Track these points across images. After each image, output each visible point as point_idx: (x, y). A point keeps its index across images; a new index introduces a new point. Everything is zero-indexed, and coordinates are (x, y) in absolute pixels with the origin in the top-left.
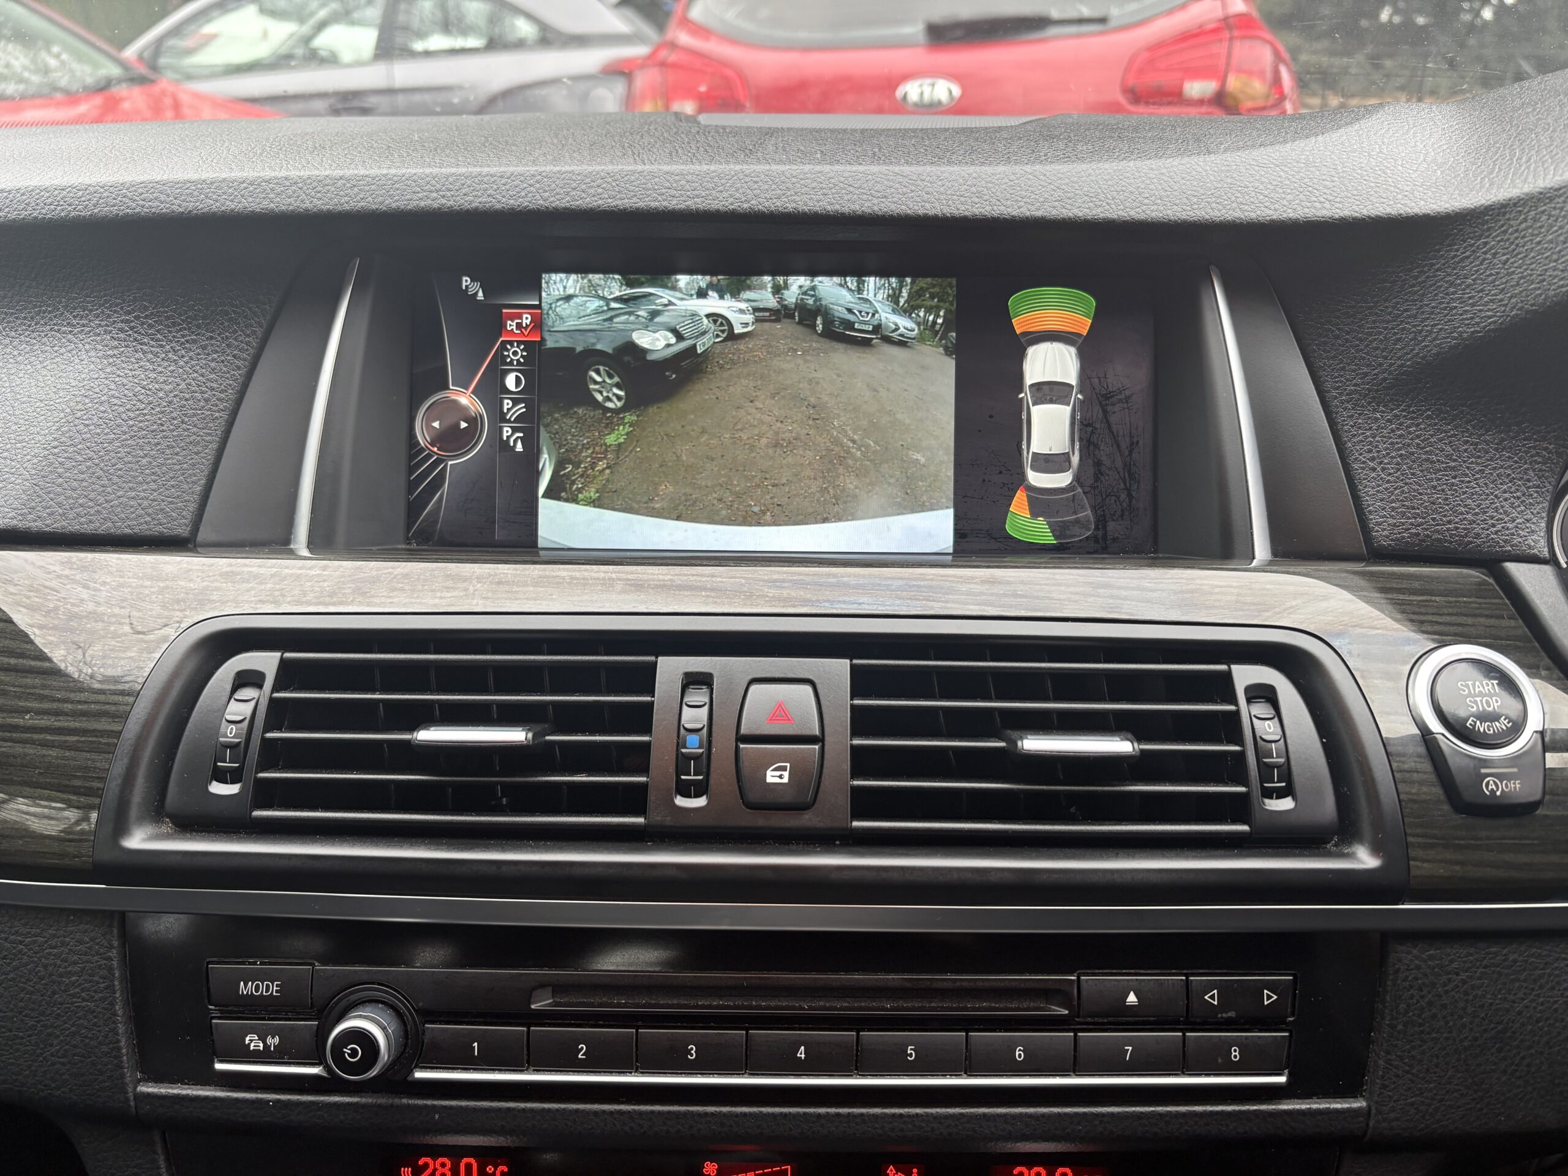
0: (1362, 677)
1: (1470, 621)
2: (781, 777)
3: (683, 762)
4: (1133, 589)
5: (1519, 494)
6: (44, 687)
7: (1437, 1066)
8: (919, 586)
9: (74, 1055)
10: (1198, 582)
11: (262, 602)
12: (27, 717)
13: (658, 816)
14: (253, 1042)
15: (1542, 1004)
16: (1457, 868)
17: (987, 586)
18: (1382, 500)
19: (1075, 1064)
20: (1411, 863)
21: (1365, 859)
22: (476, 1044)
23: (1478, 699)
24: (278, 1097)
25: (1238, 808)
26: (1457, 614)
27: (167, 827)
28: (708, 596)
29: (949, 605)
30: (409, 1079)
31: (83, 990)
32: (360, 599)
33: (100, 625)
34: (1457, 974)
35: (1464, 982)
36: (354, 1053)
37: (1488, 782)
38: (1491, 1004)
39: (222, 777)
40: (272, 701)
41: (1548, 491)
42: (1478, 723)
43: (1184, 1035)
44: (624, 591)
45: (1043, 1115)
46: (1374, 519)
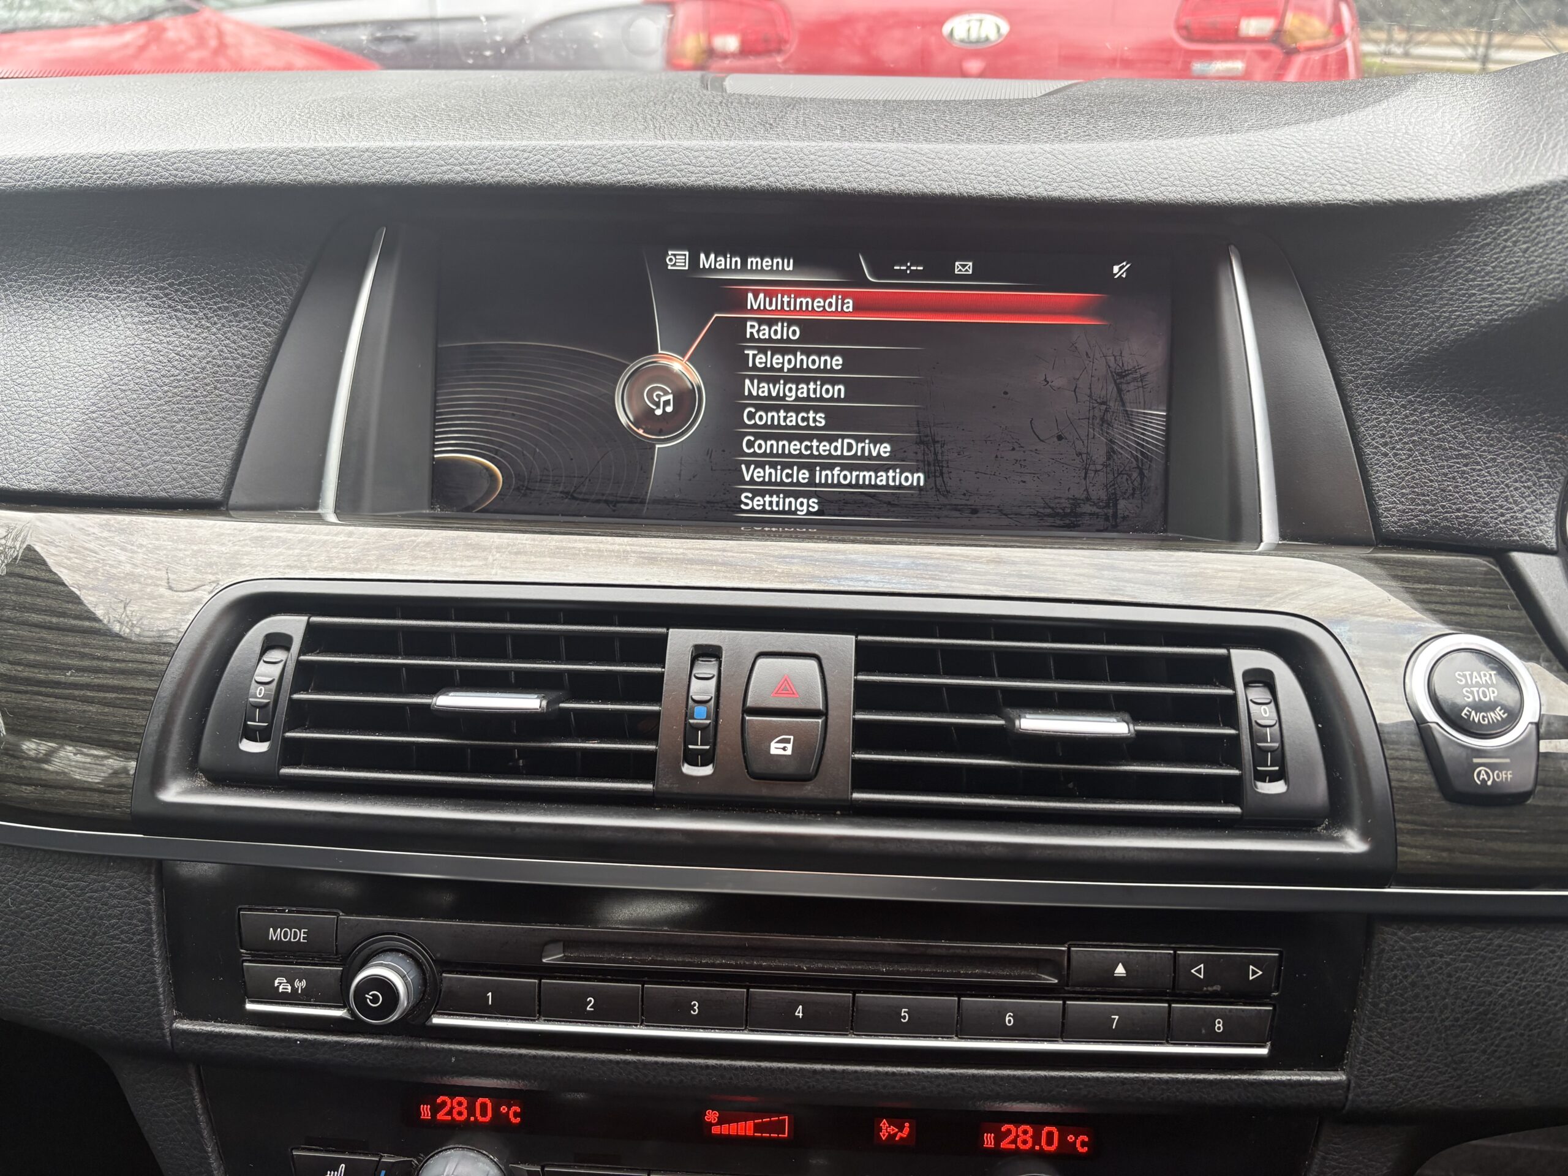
0: (1360, 664)
1: (1472, 610)
2: (784, 749)
3: (689, 733)
4: (1138, 571)
5: (1529, 484)
6: (85, 645)
7: (1417, 1044)
8: (926, 565)
9: (114, 993)
10: (1204, 565)
11: (290, 567)
12: (69, 674)
13: (666, 784)
14: (282, 985)
15: (1525, 988)
16: (1445, 854)
17: (992, 566)
18: (1392, 486)
19: (1062, 1032)
20: (1399, 848)
21: (1353, 844)
22: (490, 994)
23: (1475, 690)
24: (305, 1036)
25: (1230, 790)
26: (1460, 604)
27: (201, 781)
28: (718, 571)
29: (954, 584)
30: (428, 1024)
31: (122, 932)
32: (383, 566)
33: (137, 586)
34: (1441, 956)
35: (1448, 964)
36: (375, 999)
37: (1480, 772)
38: (1474, 986)
39: (251, 735)
40: (300, 664)
41: (1559, 482)
42: (1473, 713)
43: (1170, 1006)
44: (636, 564)
45: (1030, 1078)
46: (1383, 504)
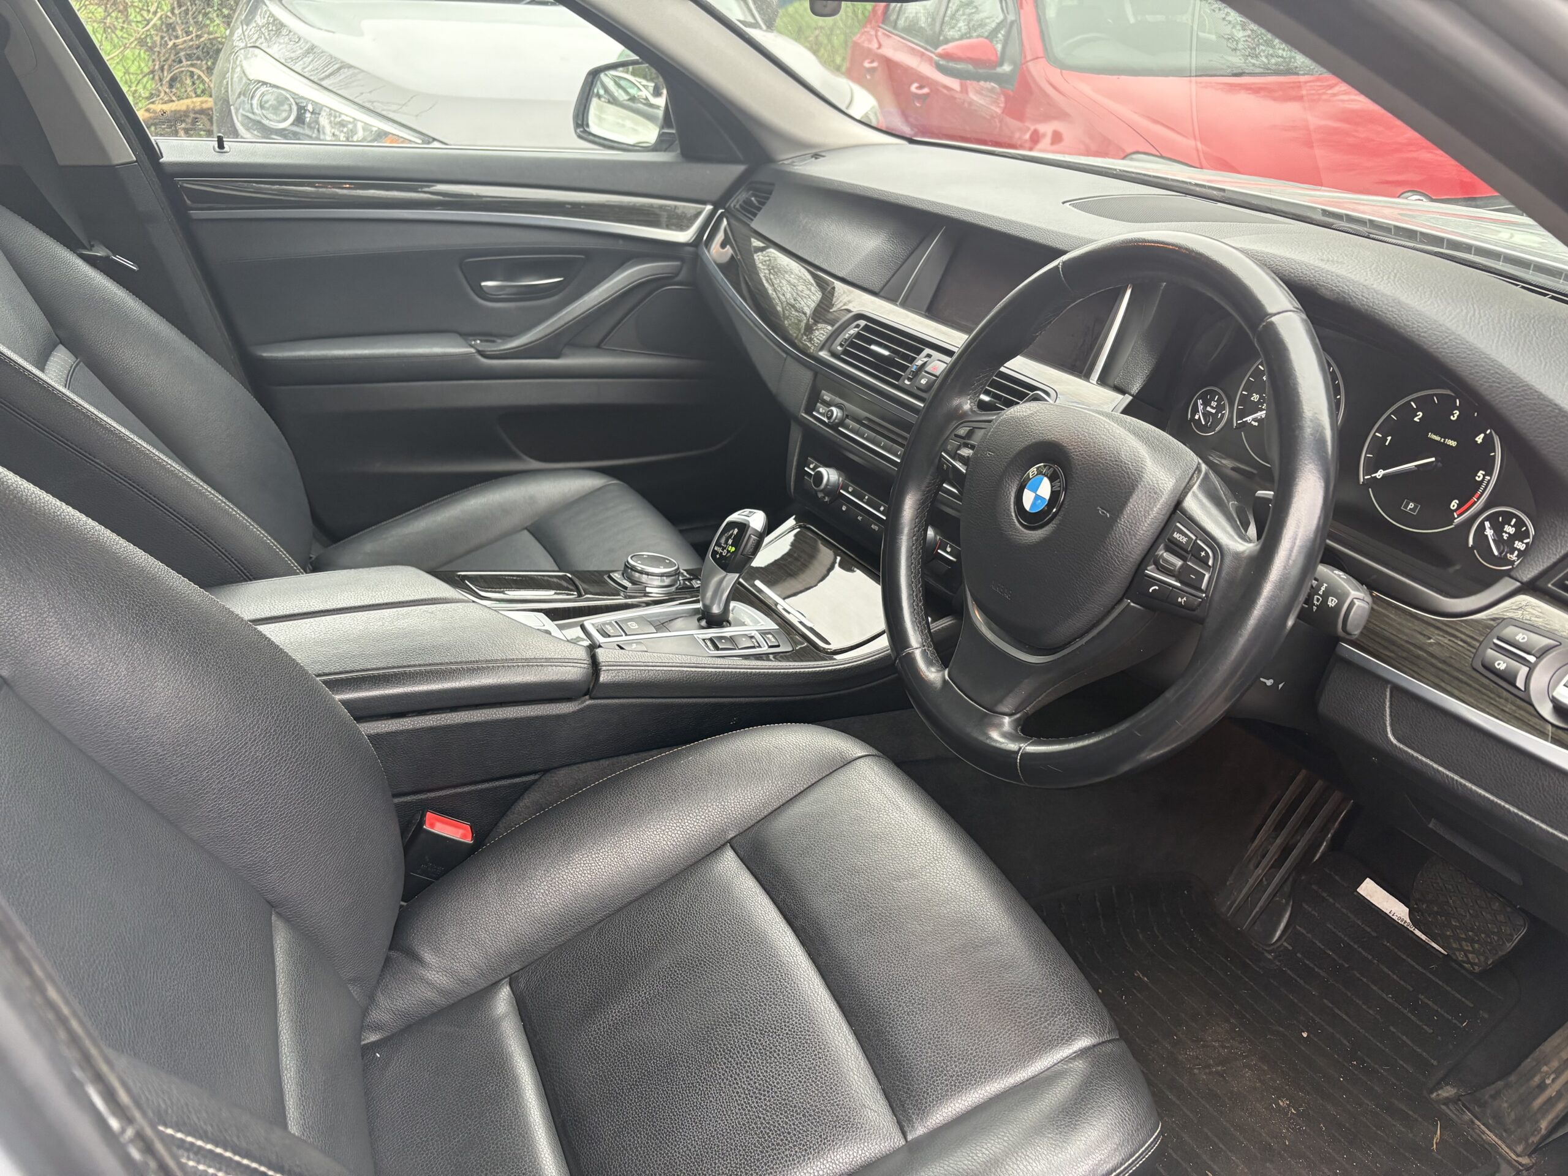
2: (923, 382)
11: (876, 311)
13: (901, 383)
14: (821, 410)
22: (852, 426)
30: (838, 428)
39: (842, 345)
40: (858, 333)
44: (931, 330)
